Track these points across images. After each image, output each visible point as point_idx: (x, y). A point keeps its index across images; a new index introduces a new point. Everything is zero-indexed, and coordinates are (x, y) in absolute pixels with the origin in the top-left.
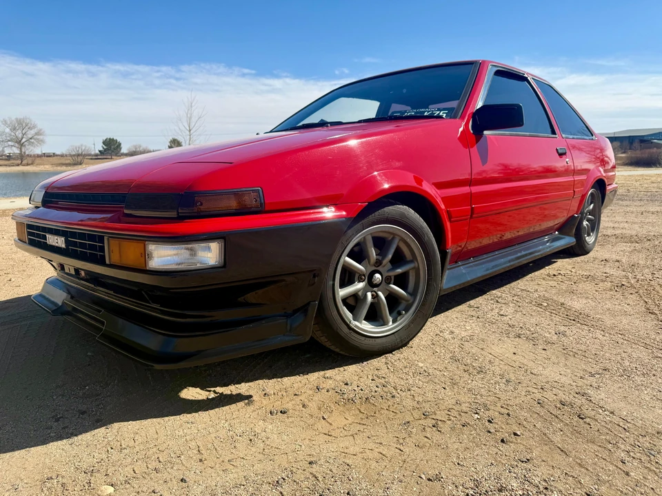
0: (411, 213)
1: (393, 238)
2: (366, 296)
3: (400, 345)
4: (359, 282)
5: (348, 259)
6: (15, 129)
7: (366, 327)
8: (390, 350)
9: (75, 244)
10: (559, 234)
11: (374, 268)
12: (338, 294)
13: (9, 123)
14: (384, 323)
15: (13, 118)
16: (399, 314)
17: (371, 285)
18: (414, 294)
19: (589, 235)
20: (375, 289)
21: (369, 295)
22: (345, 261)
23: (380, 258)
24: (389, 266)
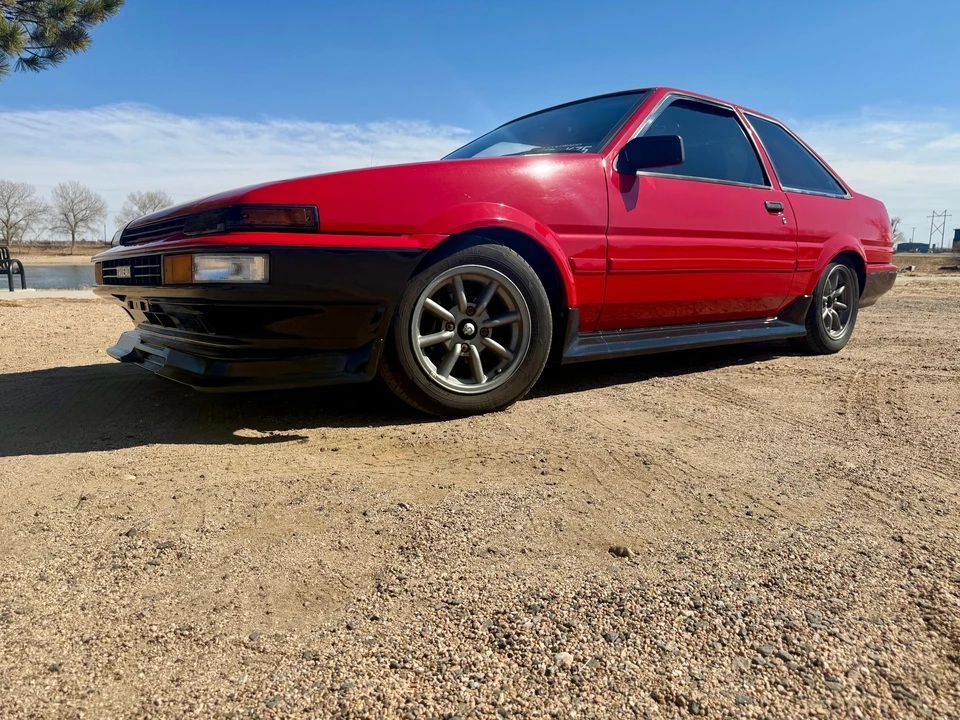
0: (512, 256)
1: (490, 284)
2: (454, 348)
3: (493, 406)
4: (447, 330)
5: (429, 301)
6: (144, 207)
7: (453, 383)
8: (481, 412)
9: (139, 271)
10: (779, 319)
11: (466, 317)
12: (416, 342)
13: (137, 199)
14: (477, 381)
15: (144, 193)
16: (497, 373)
17: (462, 335)
18: (515, 352)
19: (836, 328)
20: (467, 342)
21: (459, 347)
22: (426, 304)
23: (474, 305)
24: (486, 316)
